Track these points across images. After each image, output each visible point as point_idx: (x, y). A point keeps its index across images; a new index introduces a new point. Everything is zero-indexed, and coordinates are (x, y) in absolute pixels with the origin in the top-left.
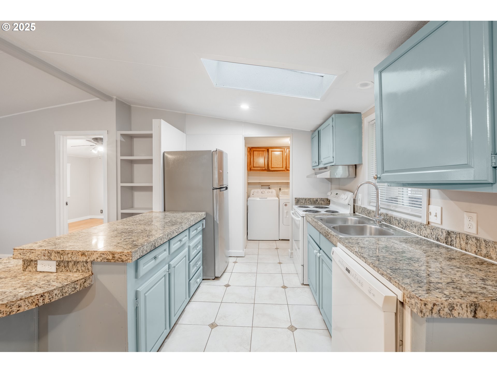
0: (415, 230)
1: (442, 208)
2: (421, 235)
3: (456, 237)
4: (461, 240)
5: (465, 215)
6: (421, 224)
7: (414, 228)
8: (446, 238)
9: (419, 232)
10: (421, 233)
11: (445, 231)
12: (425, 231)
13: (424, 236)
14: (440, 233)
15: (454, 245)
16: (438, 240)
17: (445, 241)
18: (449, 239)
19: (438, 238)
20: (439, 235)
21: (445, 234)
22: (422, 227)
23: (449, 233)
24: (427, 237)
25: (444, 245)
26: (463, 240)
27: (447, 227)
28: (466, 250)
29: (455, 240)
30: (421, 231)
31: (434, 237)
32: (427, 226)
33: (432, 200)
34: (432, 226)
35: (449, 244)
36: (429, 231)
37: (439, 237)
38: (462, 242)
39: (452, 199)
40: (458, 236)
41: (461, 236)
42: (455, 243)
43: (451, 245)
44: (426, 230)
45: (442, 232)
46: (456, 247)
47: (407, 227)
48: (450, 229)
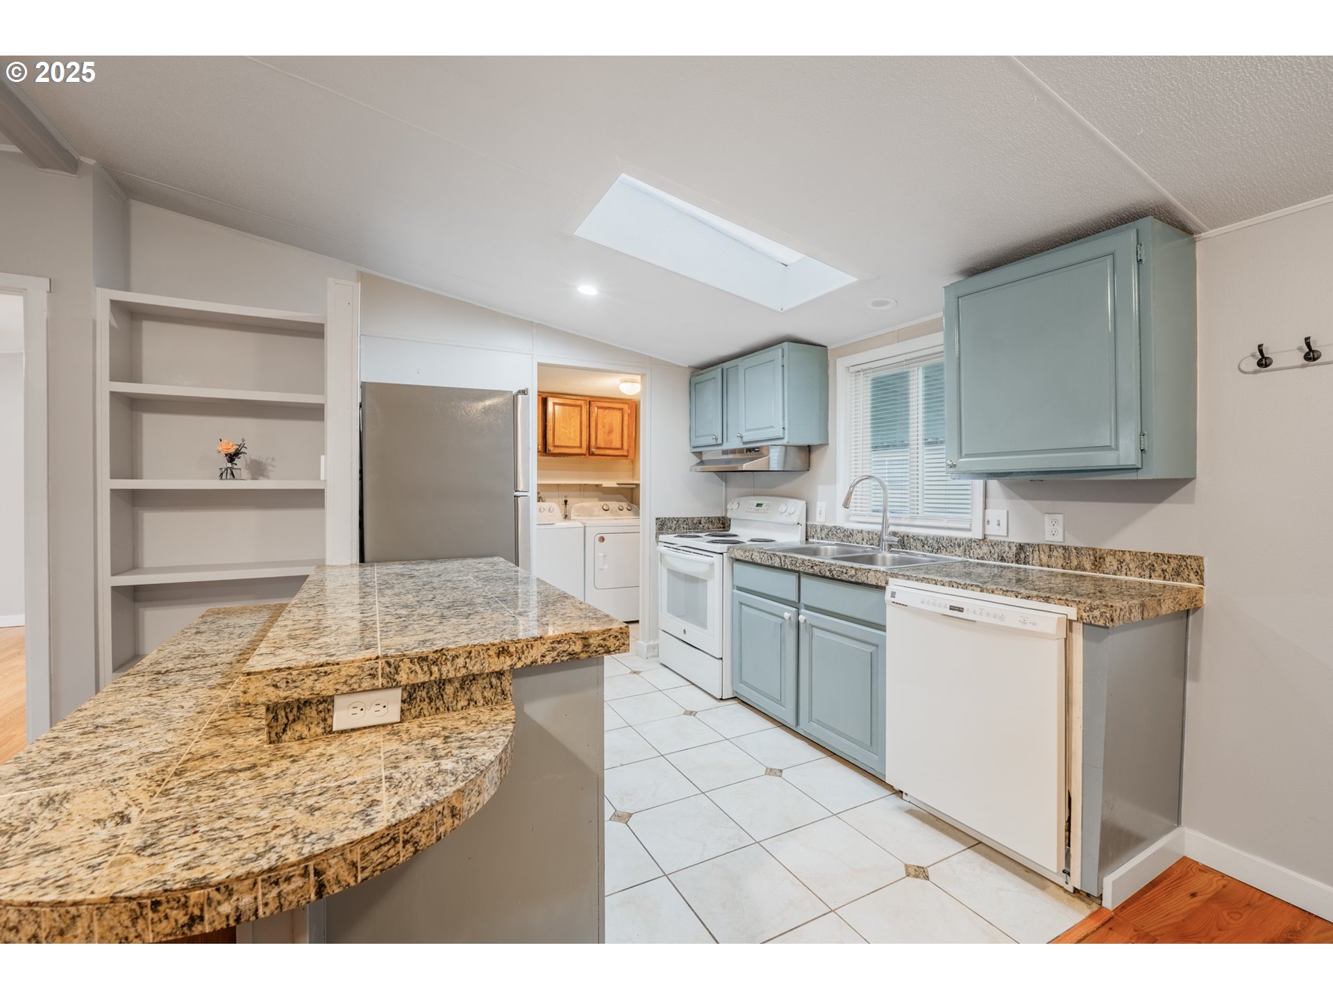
0: (959, 551)
1: (1008, 512)
2: (970, 557)
3: (1033, 550)
4: (1042, 553)
5: (1047, 518)
6: (971, 540)
7: (957, 549)
8: (1017, 555)
9: (967, 553)
10: (971, 555)
11: (1014, 544)
12: (979, 551)
13: (978, 558)
14: (1007, 549)
15: (1030, 563)
16: (1002, 559)
17: (1014, 560)
18: (1022, 556)
19: (1002, 557)
20: (1004, 553)
21: (1014, 549)
22: (973, 544)
23: (1021, 547)
24: (982, 558)
25: (1014, 565)
26: (1045, 553)
27: (1017, 538)
28: (1049, 566)
29: (1031, 555)
30: (971, 551)
31: (996, 556)
32: (981, 542)
33: (990, 501)
34: (991, 541)
35: (1022, 562)
36: (985, 549)
37: (1004, 555)
38: (1042, 556)
39: (1024, 498)
40: (1037, 549)
41: (1041, 548)
42: (1031, 559)
43: (1025, 563)
44: (980, 547)
45: (1010, 547)
46: (1033, 565)
47: (942, 548)
48: (1022, 541)
